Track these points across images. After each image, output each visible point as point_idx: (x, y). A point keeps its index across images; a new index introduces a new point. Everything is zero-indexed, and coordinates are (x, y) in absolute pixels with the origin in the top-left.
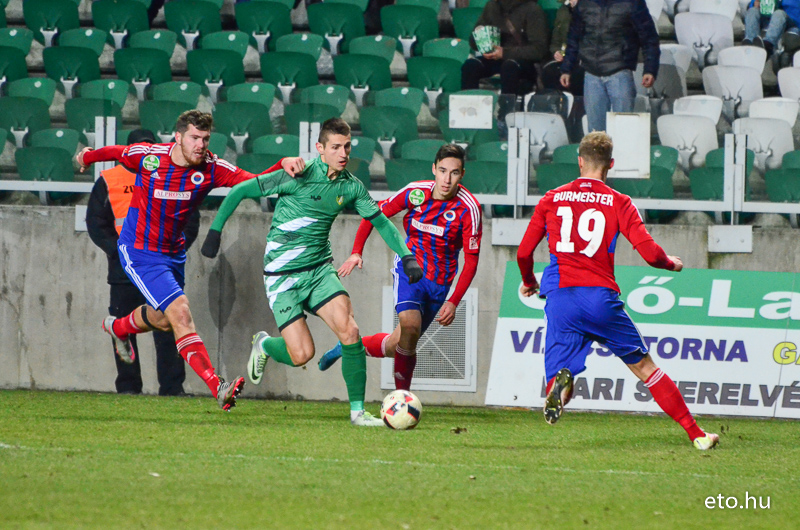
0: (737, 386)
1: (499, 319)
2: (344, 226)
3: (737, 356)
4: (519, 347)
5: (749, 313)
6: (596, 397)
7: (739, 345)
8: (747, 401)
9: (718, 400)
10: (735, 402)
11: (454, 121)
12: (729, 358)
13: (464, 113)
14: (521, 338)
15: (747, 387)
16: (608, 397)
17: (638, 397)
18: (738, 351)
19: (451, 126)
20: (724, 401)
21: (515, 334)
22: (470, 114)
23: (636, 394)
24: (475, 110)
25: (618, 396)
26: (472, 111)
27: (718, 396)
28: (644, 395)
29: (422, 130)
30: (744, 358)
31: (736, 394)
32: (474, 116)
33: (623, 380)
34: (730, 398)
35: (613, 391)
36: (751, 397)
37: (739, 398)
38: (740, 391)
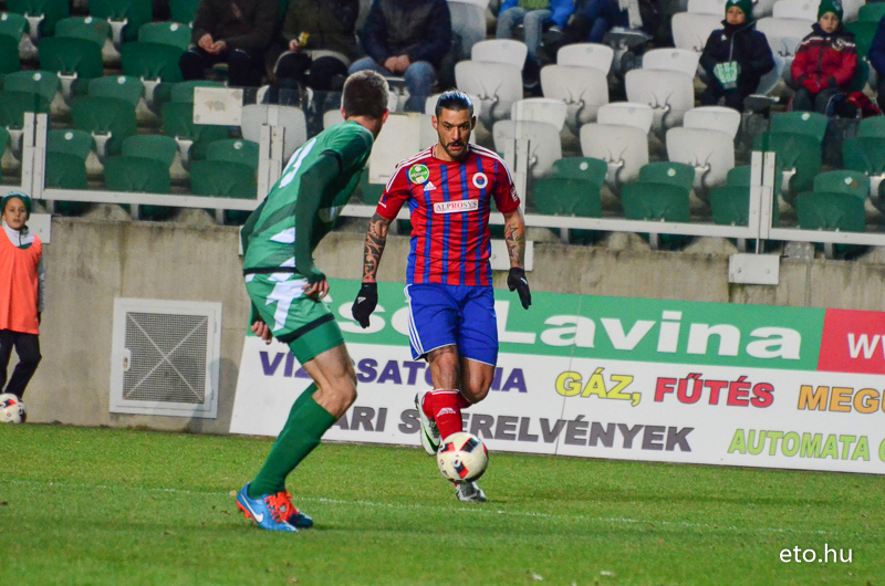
0: (515, 419)
1: (247, 338)
2: (72, 230)
3: (515, 385)
4: (269, 369)
5: (529, 338)
6: (355, 427)
7: (517, 373)
8: (525, 436)
9: (493, 434)
10: (512, 437)
11: (198, 117)
12: (506, 388)
13: (210, 108)
14: (271, 359)
15: (526, 421)
16: (368, 427)
17: (403, 428)
18: (516, 381)
19: (195, 122)
20: (500, 435)
21: (264, 355)
22: (217, 109)
23: (400, 425)
24: (223, 104)
25: (381, 427)
26: (219, 106)
27: (493, 429)
28: (409, 426)
29: (141, 124)
30: (523, 388)
31: (513, 428)
32: (221, 112)
33: (386, 409)
34: (506, 432)
35: (374, 421)
36: (530, 432)
37: (517, 432)
38: (518, 425)
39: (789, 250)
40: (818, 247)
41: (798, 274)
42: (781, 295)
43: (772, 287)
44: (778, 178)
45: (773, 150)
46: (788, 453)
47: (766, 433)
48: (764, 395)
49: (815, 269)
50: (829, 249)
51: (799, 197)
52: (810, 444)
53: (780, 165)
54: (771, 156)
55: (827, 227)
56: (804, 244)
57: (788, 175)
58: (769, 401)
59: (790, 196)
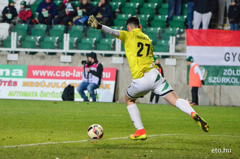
39: (20, 53)
40: (26, 52)
41: (22, 58)
42: (18, 63)
43: (16, 61)
44: (17, 38)
45: (16, 32)
46: (20, 96)
47: (16, 92)
48: (15, 84)
49: (26, 57)
50: (29, 53)
51: (22, 42)
52: (25, 94)
53: (18, 35)
54: (16, 33)
55: (28, 48)
56: (23, 52)
57: (20, 37)
58: (16, 85)
59: (20, 42)
